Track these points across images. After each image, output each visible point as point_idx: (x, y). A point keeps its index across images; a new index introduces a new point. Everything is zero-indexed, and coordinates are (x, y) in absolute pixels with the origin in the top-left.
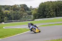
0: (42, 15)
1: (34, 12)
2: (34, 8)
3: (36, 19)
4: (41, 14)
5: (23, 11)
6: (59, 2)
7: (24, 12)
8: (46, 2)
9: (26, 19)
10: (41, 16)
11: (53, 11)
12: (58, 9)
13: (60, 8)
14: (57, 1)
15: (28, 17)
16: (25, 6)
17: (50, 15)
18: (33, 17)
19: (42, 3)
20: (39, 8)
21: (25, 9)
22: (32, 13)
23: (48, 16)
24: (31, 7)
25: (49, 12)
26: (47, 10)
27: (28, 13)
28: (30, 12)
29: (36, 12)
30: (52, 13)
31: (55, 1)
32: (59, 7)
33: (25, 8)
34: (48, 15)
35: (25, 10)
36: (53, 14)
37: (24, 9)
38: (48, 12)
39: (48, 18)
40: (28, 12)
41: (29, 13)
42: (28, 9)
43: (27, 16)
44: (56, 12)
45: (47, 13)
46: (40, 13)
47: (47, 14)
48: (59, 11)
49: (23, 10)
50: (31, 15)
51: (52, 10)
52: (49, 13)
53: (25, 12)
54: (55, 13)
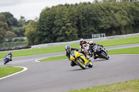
0: (47, 36)
1: (28, 29)
2: (29, 21)
3: (34, 45)
4: (45, 34)
5: (5, 28)
6: (86, 6)
7: (7, 30)
8: (56, 7)
9: (12, 46)
10: (44, 37)
11: (72, 25)
12: (83, 20)
13: (88, 20)
14: (81, 3)
15: (16, 40)
16: (8, 15)
17: (66, 35)
18: (27, 41)
19: (48, 9)
20: (40, 19)
21: (8, 23)
22: (24, 32)
23: (62, 38)
24: (22, 17)
25: (63, 27)
26: (58, 24)
27: (16, 33)
28: (20, 30)
29: (33, 29)
30: (69, 31)
31: (76, 4)
32: (85, 16)
33: (9, 20)
34: (61, 36)
35: (10, 25)
36: (71, 34)
37: (6, 23)
38: (60, 29)
39: (62, 41)
40: (15, 28)
41: (18, 31)
42: (15, 23)
43: (13, 39)
44: (79, 28)
45: (58, 32)
46: (43, 31)
47: (59, 34)
48: (84, 27)
49: (4, 26)
50: (24, 36)
51: (69, 24)
52: (64, 31)
53: (10, 30)
54: (76, 30)
